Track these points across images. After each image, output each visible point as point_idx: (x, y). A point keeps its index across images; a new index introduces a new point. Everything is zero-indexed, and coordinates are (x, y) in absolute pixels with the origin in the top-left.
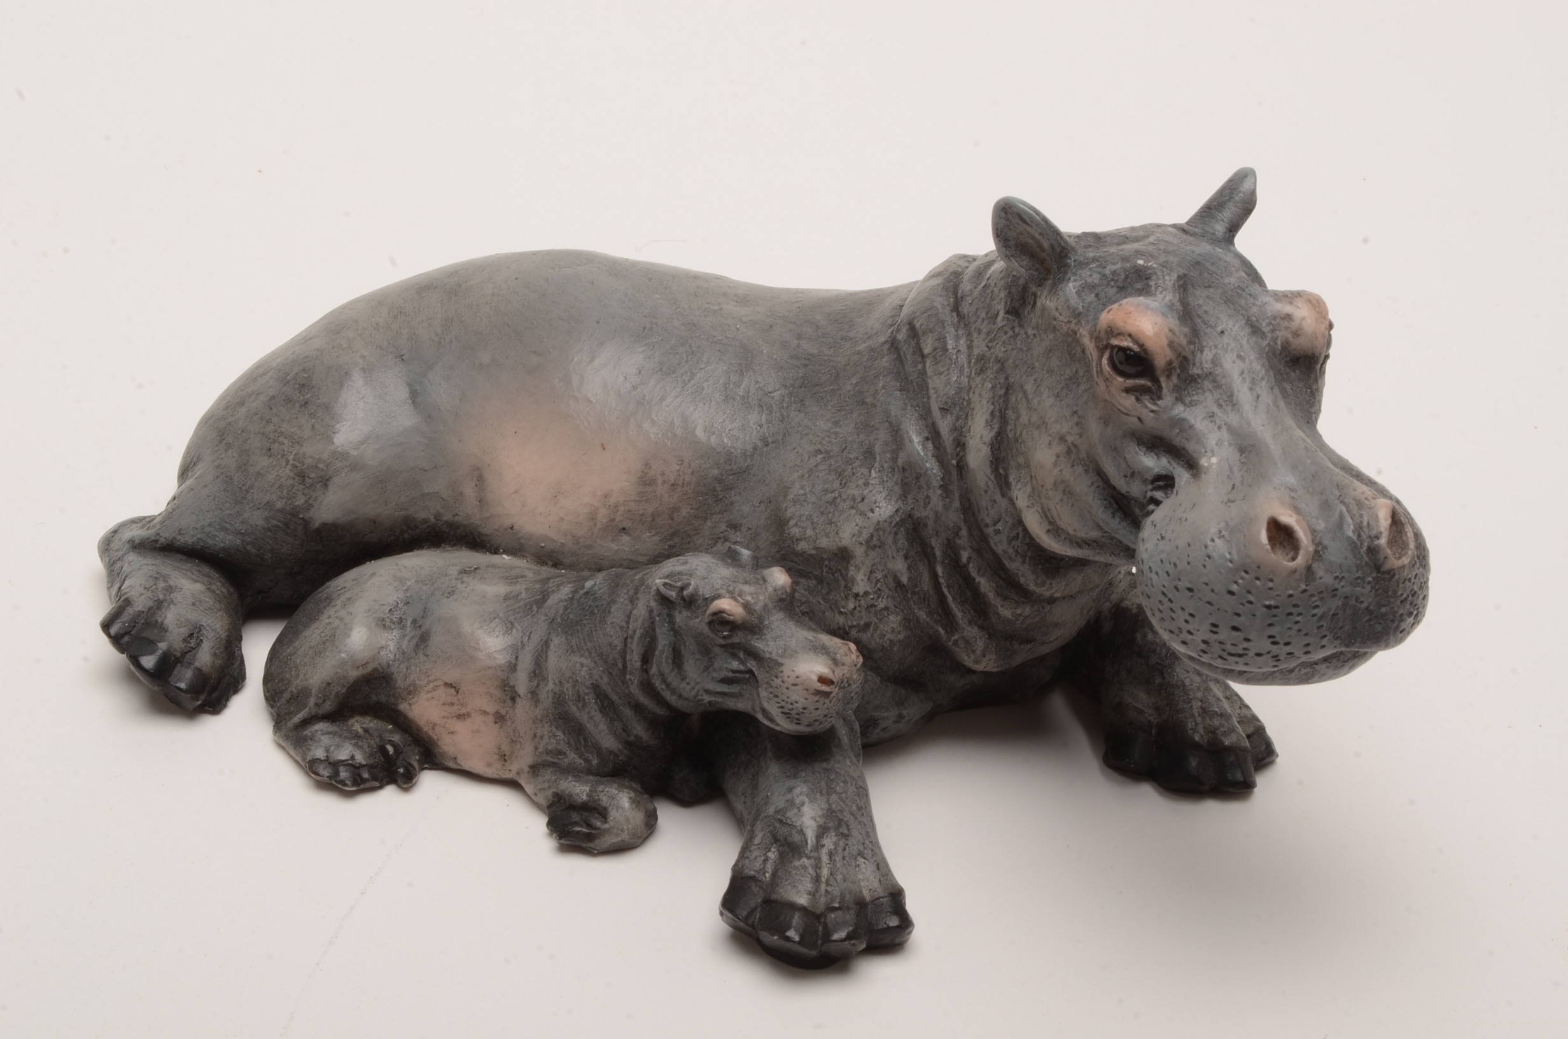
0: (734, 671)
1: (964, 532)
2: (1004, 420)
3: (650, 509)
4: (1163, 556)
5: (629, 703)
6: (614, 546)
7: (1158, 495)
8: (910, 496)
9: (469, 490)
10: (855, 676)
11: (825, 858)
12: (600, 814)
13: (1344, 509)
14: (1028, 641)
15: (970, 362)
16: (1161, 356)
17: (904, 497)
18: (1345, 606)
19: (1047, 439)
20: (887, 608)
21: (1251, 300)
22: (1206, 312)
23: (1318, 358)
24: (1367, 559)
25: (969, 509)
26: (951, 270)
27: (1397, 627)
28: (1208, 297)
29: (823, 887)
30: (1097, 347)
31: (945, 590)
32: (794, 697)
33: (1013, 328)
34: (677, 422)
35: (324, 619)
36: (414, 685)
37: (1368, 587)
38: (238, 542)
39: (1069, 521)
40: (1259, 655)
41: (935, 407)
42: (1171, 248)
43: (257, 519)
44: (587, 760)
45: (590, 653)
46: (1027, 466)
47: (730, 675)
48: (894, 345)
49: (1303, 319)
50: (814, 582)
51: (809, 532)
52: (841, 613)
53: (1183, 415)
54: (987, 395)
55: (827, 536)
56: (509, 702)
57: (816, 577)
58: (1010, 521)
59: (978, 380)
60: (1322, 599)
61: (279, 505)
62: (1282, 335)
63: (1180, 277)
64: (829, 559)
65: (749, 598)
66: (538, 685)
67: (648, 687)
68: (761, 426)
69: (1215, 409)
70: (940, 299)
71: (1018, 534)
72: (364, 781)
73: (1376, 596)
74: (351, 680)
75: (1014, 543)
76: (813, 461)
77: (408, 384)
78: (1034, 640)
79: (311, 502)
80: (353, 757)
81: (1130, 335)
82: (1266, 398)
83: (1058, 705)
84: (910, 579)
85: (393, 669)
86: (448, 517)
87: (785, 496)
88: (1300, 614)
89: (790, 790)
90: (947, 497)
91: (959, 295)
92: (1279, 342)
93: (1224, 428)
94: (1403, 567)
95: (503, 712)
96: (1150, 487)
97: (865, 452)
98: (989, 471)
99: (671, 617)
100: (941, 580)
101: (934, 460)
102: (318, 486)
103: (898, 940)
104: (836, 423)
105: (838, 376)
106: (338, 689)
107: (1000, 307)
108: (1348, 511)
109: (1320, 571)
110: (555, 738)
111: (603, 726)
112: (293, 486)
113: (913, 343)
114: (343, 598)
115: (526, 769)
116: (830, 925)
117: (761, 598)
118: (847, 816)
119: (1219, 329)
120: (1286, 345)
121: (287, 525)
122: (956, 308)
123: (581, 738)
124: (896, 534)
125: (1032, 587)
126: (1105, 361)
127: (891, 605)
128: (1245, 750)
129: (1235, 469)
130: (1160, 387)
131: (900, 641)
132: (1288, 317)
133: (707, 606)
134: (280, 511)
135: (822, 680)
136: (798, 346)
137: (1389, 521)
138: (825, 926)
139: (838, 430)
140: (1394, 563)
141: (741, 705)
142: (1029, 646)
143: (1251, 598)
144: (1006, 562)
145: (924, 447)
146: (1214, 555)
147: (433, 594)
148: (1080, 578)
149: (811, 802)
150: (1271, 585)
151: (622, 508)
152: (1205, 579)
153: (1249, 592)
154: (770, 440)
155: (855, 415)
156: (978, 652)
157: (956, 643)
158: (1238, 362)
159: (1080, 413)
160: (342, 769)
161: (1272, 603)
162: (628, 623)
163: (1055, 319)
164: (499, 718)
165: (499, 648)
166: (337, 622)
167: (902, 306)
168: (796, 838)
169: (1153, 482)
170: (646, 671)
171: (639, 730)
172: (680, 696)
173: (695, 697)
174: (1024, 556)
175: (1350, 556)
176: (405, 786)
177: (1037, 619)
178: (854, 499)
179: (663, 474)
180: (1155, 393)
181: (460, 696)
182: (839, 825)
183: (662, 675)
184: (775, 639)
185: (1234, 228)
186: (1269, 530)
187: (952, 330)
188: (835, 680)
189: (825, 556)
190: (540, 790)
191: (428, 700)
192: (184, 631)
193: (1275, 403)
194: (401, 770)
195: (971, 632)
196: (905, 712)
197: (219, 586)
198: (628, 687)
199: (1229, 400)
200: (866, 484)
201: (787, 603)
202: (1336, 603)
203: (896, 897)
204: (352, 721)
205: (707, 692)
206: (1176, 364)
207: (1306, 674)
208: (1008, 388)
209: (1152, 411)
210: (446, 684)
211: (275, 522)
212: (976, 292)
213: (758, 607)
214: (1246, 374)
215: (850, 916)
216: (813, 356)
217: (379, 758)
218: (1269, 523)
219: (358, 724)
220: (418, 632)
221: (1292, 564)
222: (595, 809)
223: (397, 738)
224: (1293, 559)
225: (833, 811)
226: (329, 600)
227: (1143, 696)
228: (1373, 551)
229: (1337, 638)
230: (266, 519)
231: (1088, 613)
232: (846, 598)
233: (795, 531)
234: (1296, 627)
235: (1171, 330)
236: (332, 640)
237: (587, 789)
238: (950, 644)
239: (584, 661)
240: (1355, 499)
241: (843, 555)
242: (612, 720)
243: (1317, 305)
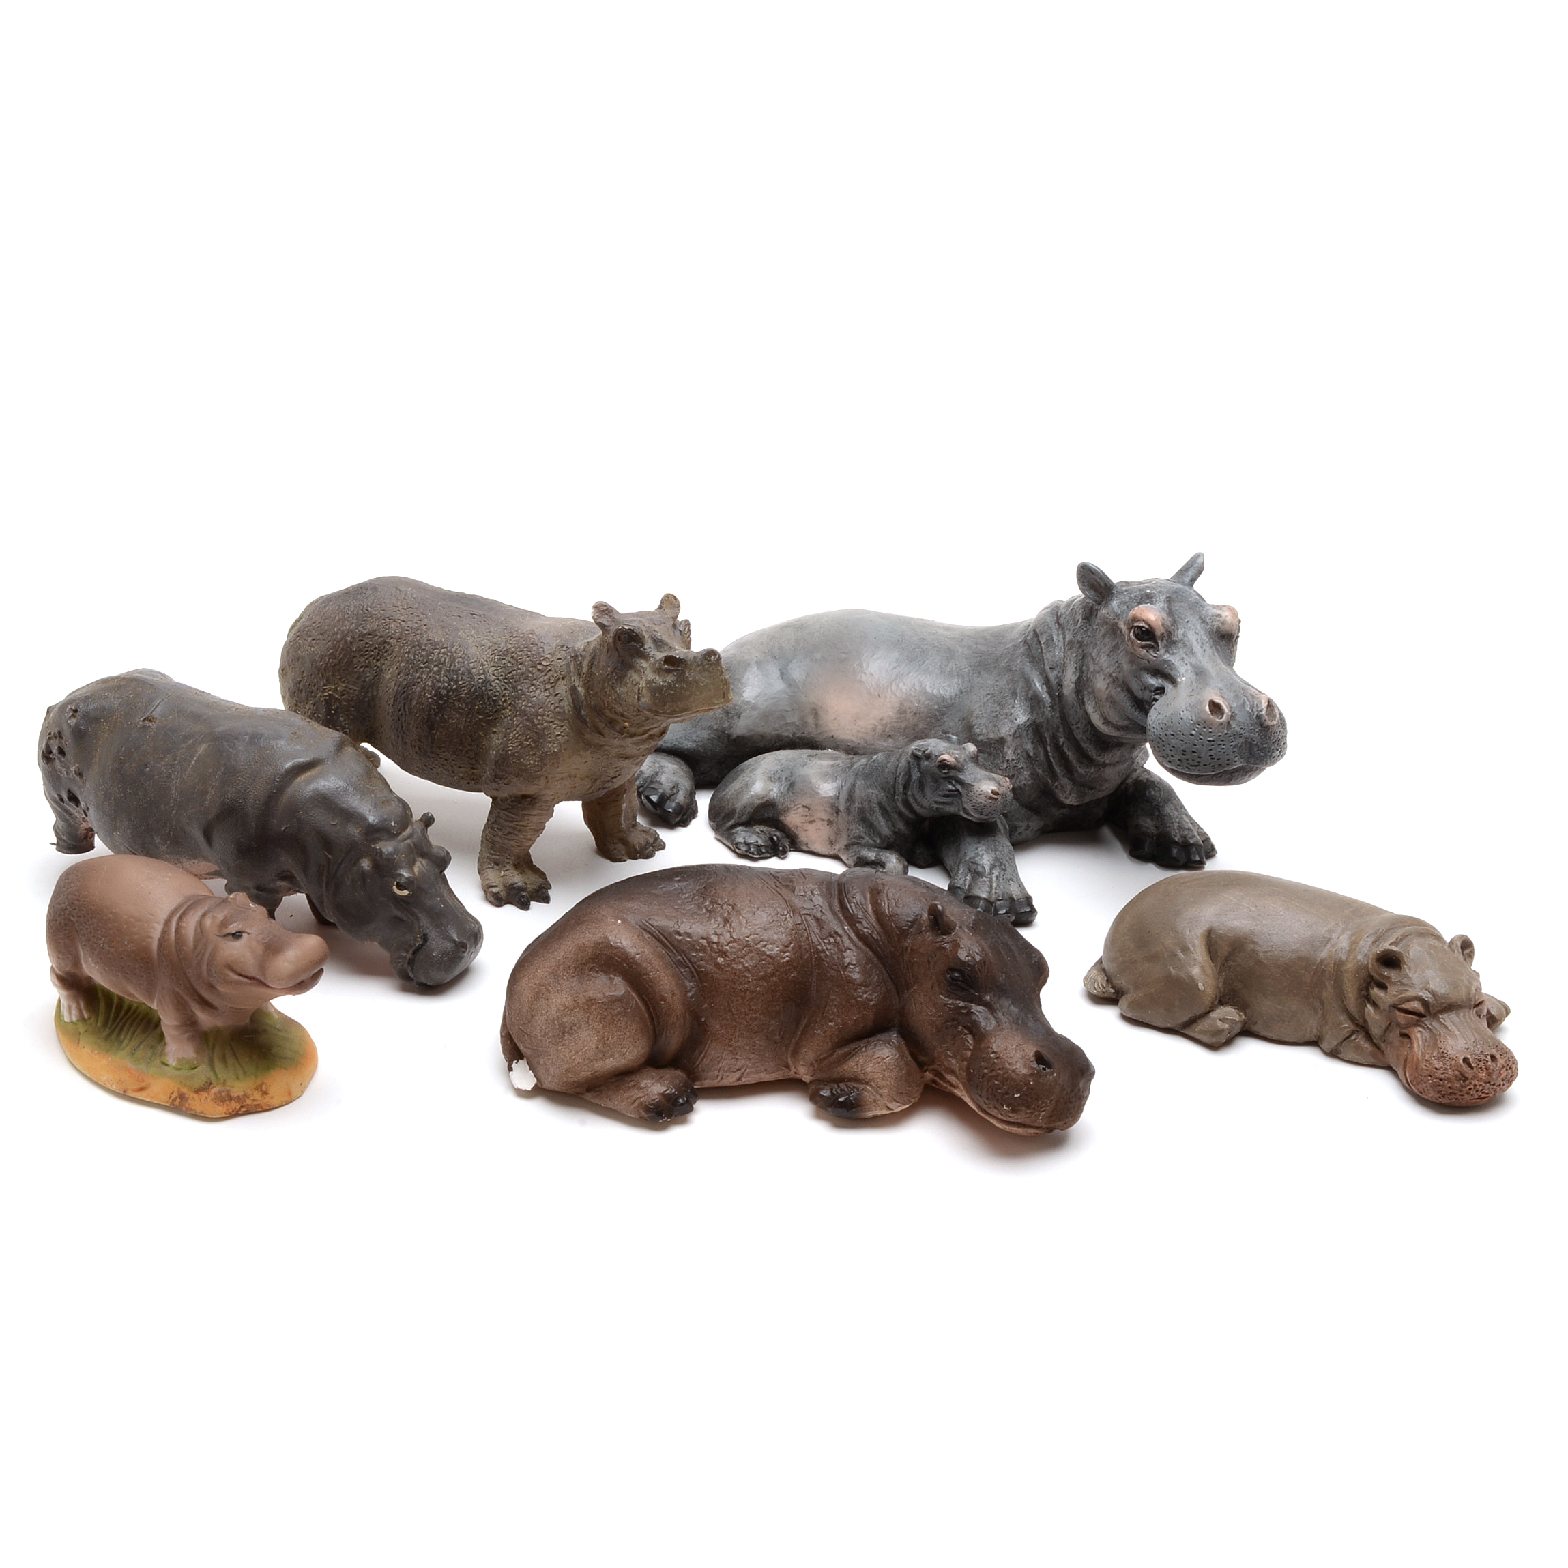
0: (950, 791)
1: (1061, 730)
2: (1082, 672)
3: (903, 725)
4: (1160, 721)
5: (896, 812)
6: (885, 744)
7: (1157, 697)
8: (1034, 712)
9: (810, 720)
10: (1009, 793)
11: (994, 879)
12: (881, 866)
13: (1245, 698)
14: (1092, 789)
15: (1064, 645)
16: (1159, 631)
17: (1031, 713)
18: (1246, 742)
19: (1103, 677)
20: (1022, 768)
21: (1202, 608)
22: (1180, 613)
23: (1234, 636)
24: (1256, 721)
25: (1064, 717)
26: (1054, 606)
27: (1271, 755)
28: (1181, 607)
29: (994, 891)
30: (1128, 628)
31: (1052, 759)
32: (980, 801)
33: (1086, 627)
34: (916, 684)
35: (741, 778)
36: (787, 807)
37: (1257, 734)
38: (694, 746)
39: (1113, 717)
40: (1205, 765)
41: (1047, 667)
42: (1163, 585)
43: (704, 734)
44: (874, 841)
45: (877, 787)
46: (1093, 692)
47: (948, 793)
48: (1025, 642)
49: (1226, 616)
50: (987, 755)
51: (984, 731)
52: (1000, 769)
53: (1169, 659)
54: (1073, 660)
55: (994, 732)
56: (835, 815)
57: (988, 753)
58: (1084, 722)
59: (1069, 653)
60: (1235, 738)
61: (715, 727)
62: (1216, 624)
63: (1167, 598)
64: (995, 744)
65: (957, 756)
66: (850, 805)
67: (906, 803)
68: (959, 684)
69: (1184, 656)
70: (1049, 618)
71: (1088, 729)
72: (763, 853)
73: (1261, 739)
74: (756, 805)
75: (1086, 734)
76: (986, 699)
77: (780, 670)
78: (1095, 788)
79: (732, 725)
80: (757, 842)
81: (1144, 621)
82: (1209, 651)
83: (1106, 831)
84: (1034, 754)
85: (776, 801)
86: (799, 734)
87: (972, 715)
88: (1224, 745)
89: (977, 849)
90: (1053, 712)
91: (1059, 614)
92: (1215, 627)
93: (1189, 664)
94: (1274, 725)
95: (832, 819)
96: (1153, 694)
97: (1012, 693)
98: (1074, 696)
99: (919, 765)
100: (1050, 754)
101: (1047, 694)
102: (735, 717)
103: (1030, 919)
104: (997, 681)
105: (997, 660)
106: (749, 809)
107: (1079, 617)
108: (1247, 699)
109: (1233, 725)
110: (859, 829)
111: (883, 823)
112: (722, 718)
113: (1036, 640)
114: (750, 769)
115: (843, 847)
116: (998, 907)
117: (963, 756)
118: (1004, 862)
119: (1186, 620)
120: (1218, 628)
121: (719, 737)
122: (1058, 622)
123: (871, 830)
124: (1027, 731)
125: (1095, 757)
126: (1131, 634)
127: (1025, 766)
128: (1201, 846)
129: (1194, 683)
130: (1158, 646)
131: (1029, 785)
132: (1219, 615)
133: (937, 759)
134: (716, 730)
135: (993, 792)
136: (977, 648)
137: (1267, 704)
138: (995, 907)
139: (998, 684)
140: (1270, 723)
141: (952, 809)
142: (1093, 791)
143: (1201, 737)
144: (1082, 744)
145: (1042, 688)
146: (1184, 718)
147: (795, 766)
148: (1118, 754)
149: (987, 853)
150: (1210, 730)
151: (889, 725)
152: (1179, 729)
153: (1200, 734)
154: (964, 691)
155: (1006, 676)
156: (1067, 792)
157: (1056, 787)
158: (1195, 635)
159: (1119, 662)
160: (752, 846)
161: (1211, 739)
162: (896, 771)
163: (1107, 618)
164: (830, 822)
165: (830, 788)
166: (748, 779)
167: (1029, 626)
168: (980, 869)
169: (1154, 691)
170: (905, 794)
171: (901, 826)
172: (922, 806)
173: (929, 806)
174: (1091, 740)
175: (1248, 719)
176: (782, 857)
177: (1097, 775)
178: (1007, 714)
179: (909, 708)
180: (1155, 648)
181: (810, 812)
182: (1001, 865)
183: (913, 795)
184: (970, 775)
185: (1193, 580)
186: (1209, 706)
187: (1056, 631)
188: (1000, 793)
189: (992, 742)
190: (850, 857)
191: (794, 814)
192: (671, 785)
193: (1213, 653)
194: (781, 848)
195: (1065, 781)
196: (1030, 824)
197: (684, 767)
198: (896, 803)
199: (1191, 652)
200: (1013, 707)
201: (975, 759)
202: (1241, 741)
203: (1028, 900)
204: (754, 827)
205: (936, 802)
206: (1165, 634)
207: (1228, 778)
208: (1084, 656)
209: (1154, 657)
210: (803, 806)
211: (713, 736)
212: (1068, 613)
213: (961, 760)
214: (1199, 640)
215: (1007, 903)
216: (985, 652)
217: (769, 843)
218: (1210, 703)
219: (758, 829)
220: (788, 783)
221: (1220, 721)
222: (879, 863)
223: (778, 834)
224: (1221, 718)
225: (998, 859)
226: (742, 771)
227: (1149, 821)
228: (1259, 717)
229: (1242, 758)
230: (709, 734)
231: (1122, 776)
232: (1003, 762)
233: (978, 731)
234: (1223, 751)
235: (1163, 618)
236: (747, 787)
237: (875, 854)
238: (1053, 787)
239: (874, 791)
240: (1250, 694)
241: (1002, 741)
242: (887, 820)
243: (1234, 613)
